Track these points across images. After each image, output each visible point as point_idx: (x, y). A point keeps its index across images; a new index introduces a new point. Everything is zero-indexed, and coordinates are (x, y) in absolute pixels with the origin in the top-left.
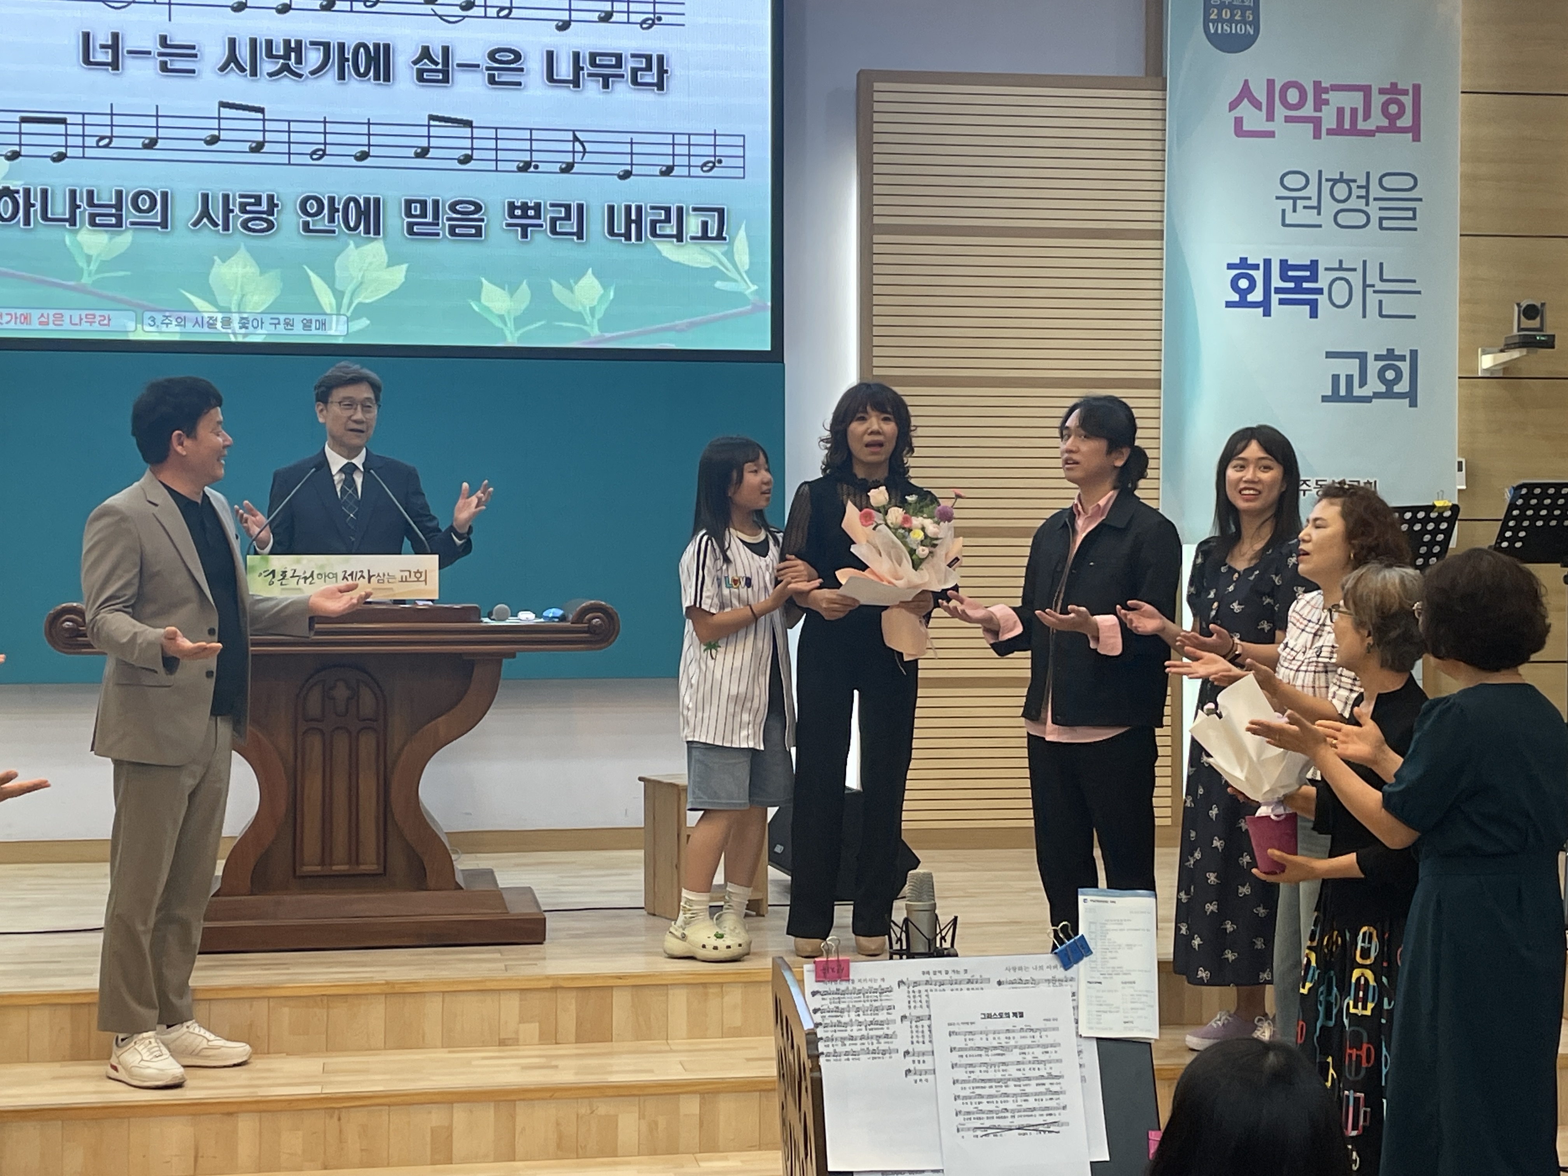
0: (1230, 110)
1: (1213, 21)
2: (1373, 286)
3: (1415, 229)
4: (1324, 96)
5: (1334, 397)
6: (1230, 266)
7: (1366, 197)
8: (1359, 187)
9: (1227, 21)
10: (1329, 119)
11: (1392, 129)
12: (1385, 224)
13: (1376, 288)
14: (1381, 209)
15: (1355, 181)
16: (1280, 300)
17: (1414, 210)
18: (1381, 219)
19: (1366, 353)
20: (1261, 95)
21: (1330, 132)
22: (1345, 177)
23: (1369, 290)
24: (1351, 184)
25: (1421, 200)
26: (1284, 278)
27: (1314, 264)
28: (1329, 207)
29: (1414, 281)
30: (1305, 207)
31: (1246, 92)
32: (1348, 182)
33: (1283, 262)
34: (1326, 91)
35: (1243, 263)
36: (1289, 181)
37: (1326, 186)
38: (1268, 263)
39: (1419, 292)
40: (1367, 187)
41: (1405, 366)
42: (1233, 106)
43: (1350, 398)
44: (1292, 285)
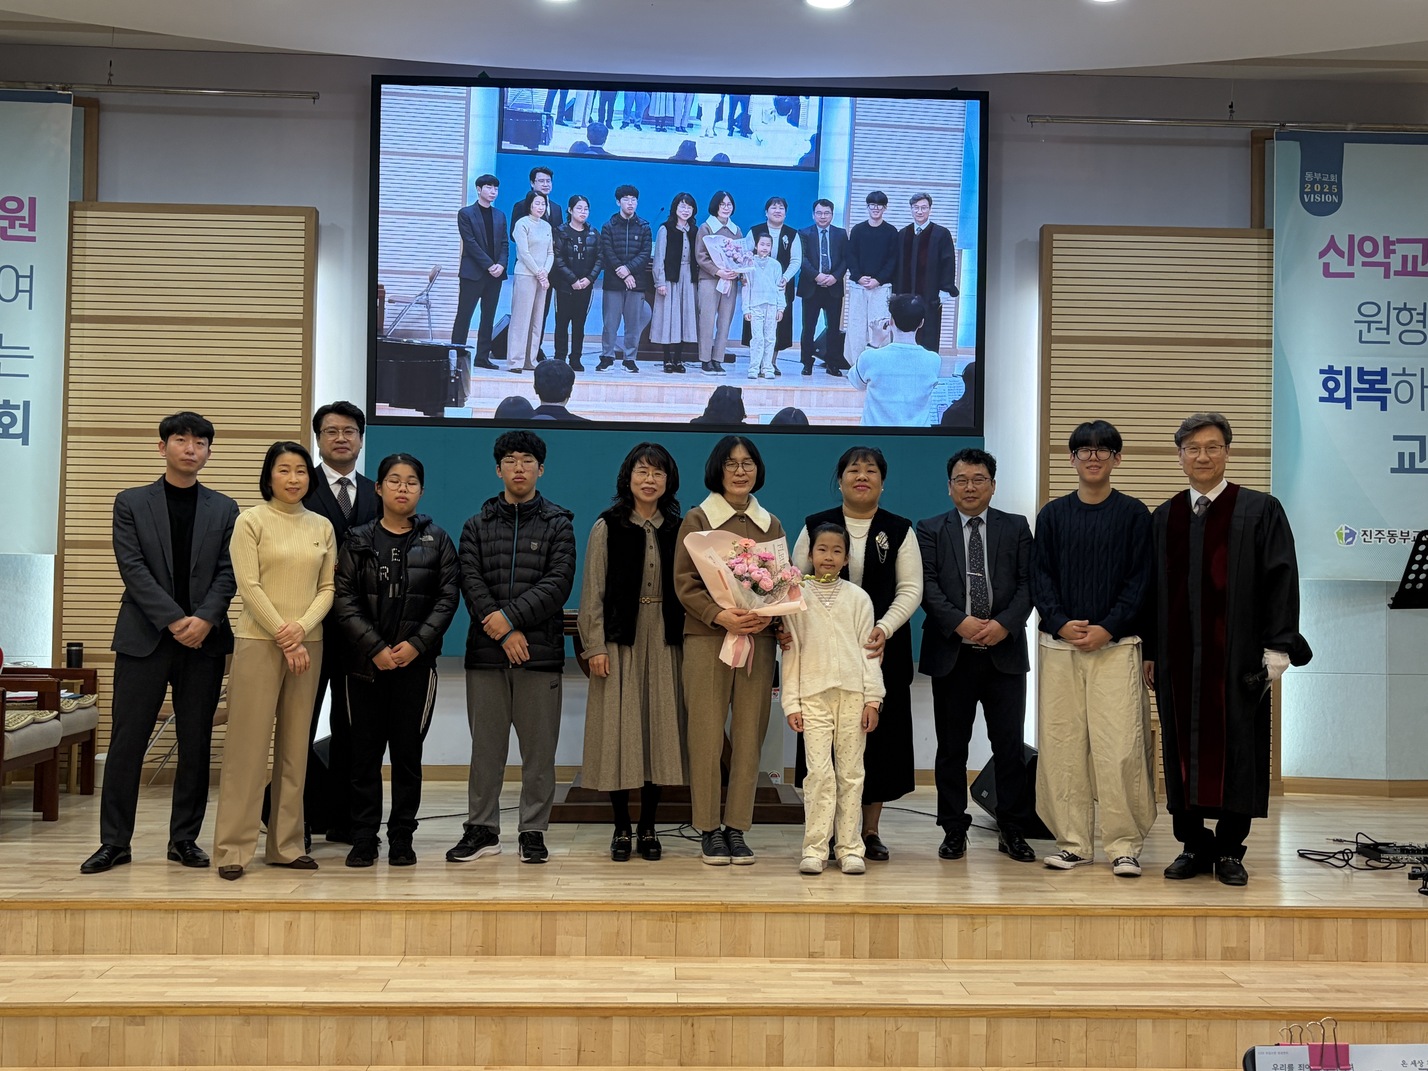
0: (1319, 258)
1: (1307, 193)
4: (1392, 247)
5: (1400, 469)
6: (1322, 372)
8: (1418, 314)
9: (1318, 193)
10: (1396, 263)
15: (1415, 309)
16: (1358, 397)
19: (1424, 437)
20: (1344, 247)
21: (1397, 273)
22: (1408, 307)
23: (1425, 389)
24: (1412, 312)
26: (1361, 380)
27: (1383, 372)
28: (1396, 328)
30: (1377, 329)
31: (1332, 245)
32: (1410, 310)
33: (1361, 371)
34: (1393, 243)
35: (1331, 370)
36: (1366, 310)
37: (1393, 314)
38: (1348, 370)
40: (1424, 314)
42: (1322, 254)
43: (1412, 470)
44: (1367, 386)
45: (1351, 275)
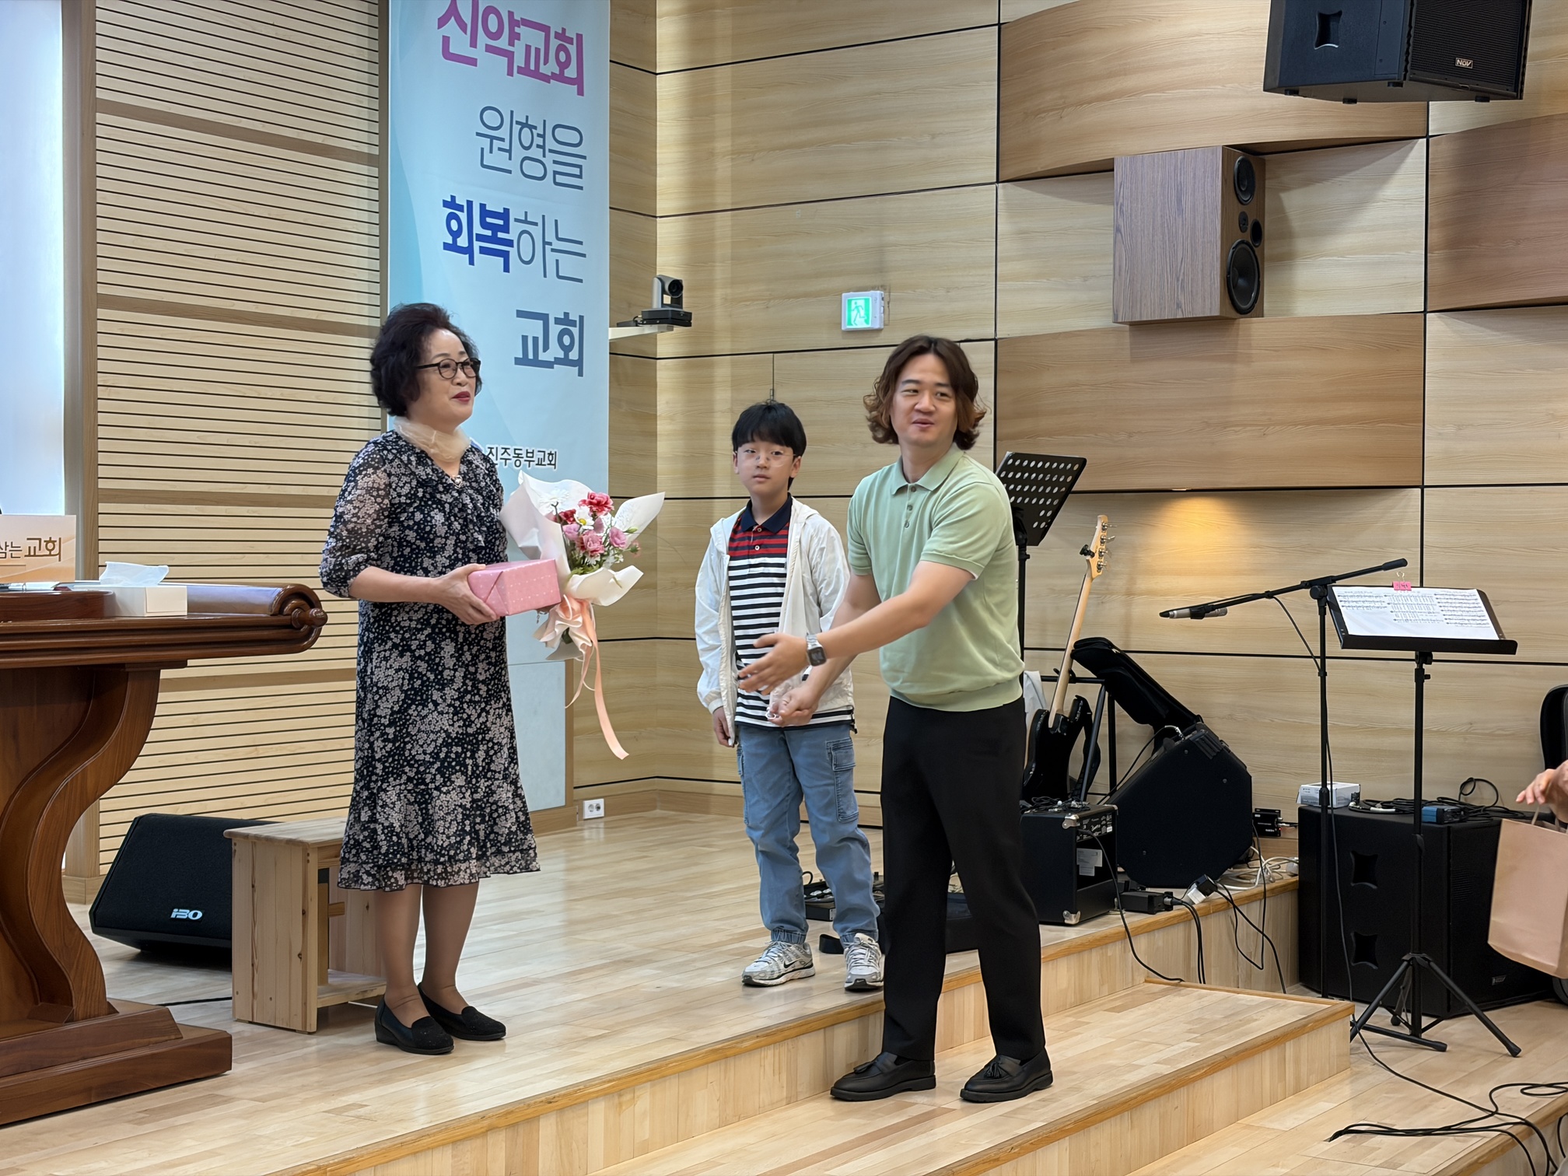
0: (439, 28)
2: (550, 244)
3: (581, 188)
4: (517, 30)
5: (524, 360)
6: (446, 204)
7: (543, 147)
8: (539, 135)
10: (519, 55)
11: (560, 78)
12: (559, 179)
13: (553, 247)
14: (555, 162)
15: (535, 128)
16: (481, 248)
17: (580, 167)
18: (555, 173)
19: (548, 315)
20: (467, 19)
22: (529, 123)
23: (546, 246)
24: (533, 130)
25: (584, 157)
26: (484, 225)
27: (506, 211)
28: (518, 153)
29: (581, 243)
30: (500, 149)
32: (532, 128)
33: (483, 206)
34: (518, 24)
35: (455, 202)
36: (487, 118)
37: (516, 129)
38: (470, 204)
39: (584, 255)
40: (543, 136)
41: (575, 331)
42: (442, 22)
43: (536, 363)
44: (489, 233)
45: (473, 62)
